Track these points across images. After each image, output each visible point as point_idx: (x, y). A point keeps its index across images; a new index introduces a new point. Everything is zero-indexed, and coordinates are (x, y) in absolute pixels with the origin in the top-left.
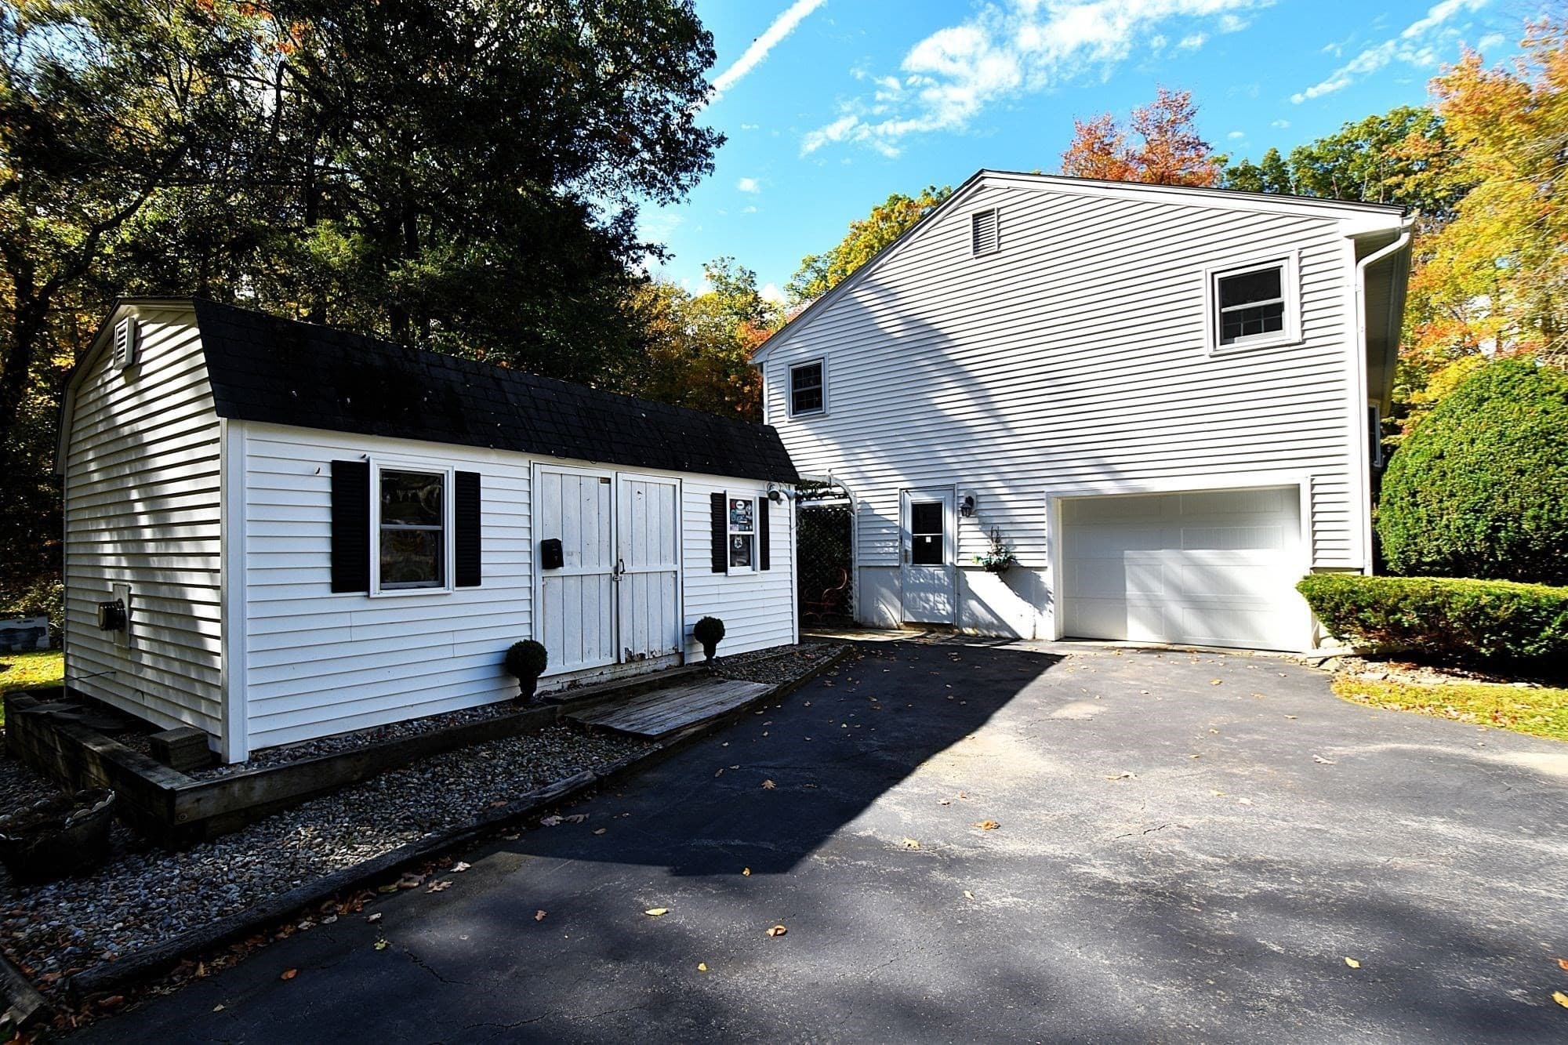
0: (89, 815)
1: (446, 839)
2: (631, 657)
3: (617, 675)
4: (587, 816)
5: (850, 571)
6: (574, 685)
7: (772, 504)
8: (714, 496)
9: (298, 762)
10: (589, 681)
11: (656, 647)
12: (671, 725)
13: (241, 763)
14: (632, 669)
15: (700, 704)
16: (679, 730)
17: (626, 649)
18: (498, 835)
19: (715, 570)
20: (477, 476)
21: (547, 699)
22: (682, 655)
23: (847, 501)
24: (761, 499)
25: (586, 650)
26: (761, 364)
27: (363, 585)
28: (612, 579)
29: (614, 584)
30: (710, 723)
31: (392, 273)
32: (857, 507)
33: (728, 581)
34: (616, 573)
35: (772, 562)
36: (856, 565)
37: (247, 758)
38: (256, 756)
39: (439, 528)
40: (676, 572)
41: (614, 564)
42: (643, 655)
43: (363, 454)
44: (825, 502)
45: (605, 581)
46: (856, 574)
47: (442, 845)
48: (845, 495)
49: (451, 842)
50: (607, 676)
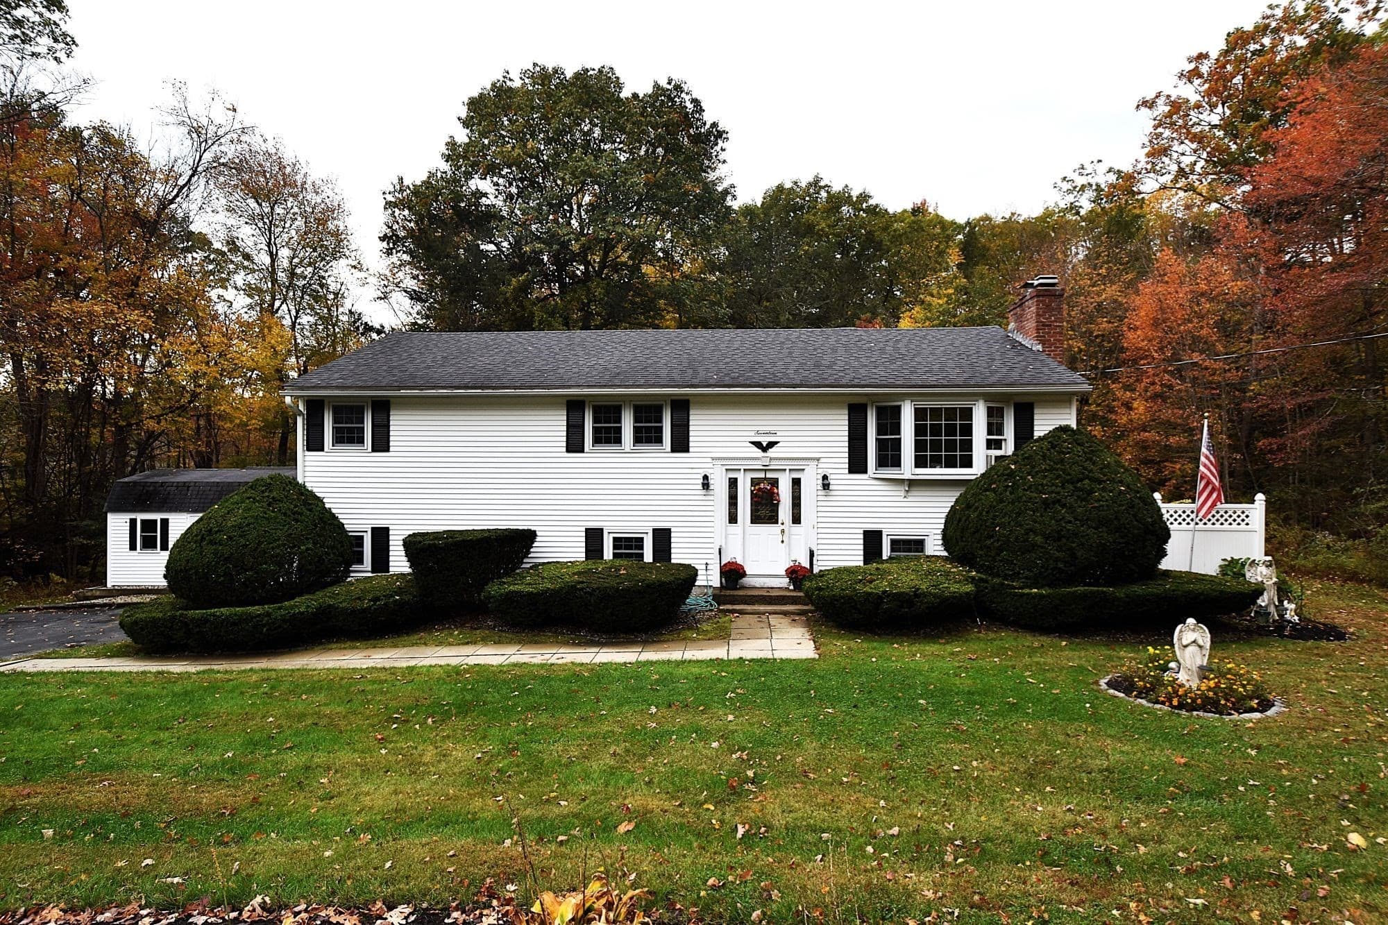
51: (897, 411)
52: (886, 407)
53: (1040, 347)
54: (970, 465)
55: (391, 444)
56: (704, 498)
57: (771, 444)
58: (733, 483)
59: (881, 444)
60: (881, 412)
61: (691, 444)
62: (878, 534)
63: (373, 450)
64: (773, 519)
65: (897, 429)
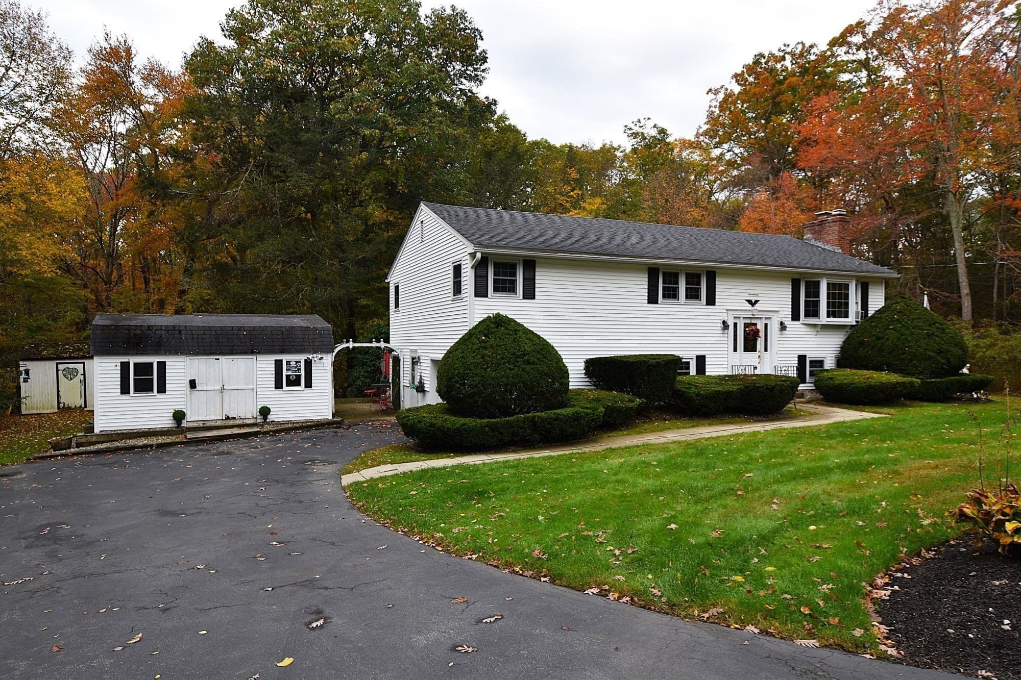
2: (228, 417)
6: (204, 424)
7: (313, 362)
8: (276, 361)
10: (210, 424)
11: (242, 415)
17: (226, 415)
19: (275, 388)
20: (165, 362)
21: (187, 428)
22: (256, 418)
24: (306, 360)
25: (208, 414)
27: (129, 392)
29: (221, 393)
32: (403, 357)
33: (282, 392)
34: (222, 390)
35: (313, 385)
36: (402, 384)
39: (151, 377)
40: (253, 389)
41: (221, 386)
42: (235, 418)
43: (128, 359)
45: (216, 392)
46: (402, 389)
50: (219, 423)
51: (817, 285)
52: (811, 281)
53: (840, 251)
54: (847, 316)
55: (536, 293)
56: (721, 335)
57: (757, 301)
58: (735, 324)
59: (807, 303)
60: (808, 284)
61: (717, 300)
62: (805, 356)
63: (524, 298)
64: (754, 349)
65: (817, 295)
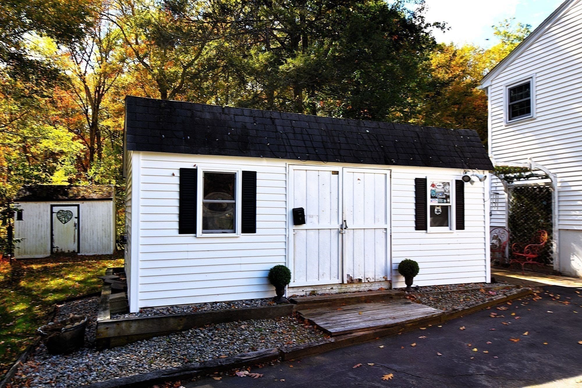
0: (71, 328)
1: (180, 372)
2: (352, 280)
3: (343, 290)
4: (262, 375)
5: (550, 232)
6: (313, 293)
7: (467, 185)
8: (417, 181)
9: (157, 316)
10: (323, 292)
11: (370, 275)
12: (348, 327)
13: (135, 313)
14: (354, 288)
15: (380, 316)
16: (351, 332)
17: (348, 275)
18: (211, 375)
19: (417, 228)
20: (255, 173)
21: (292, 300)
22: (390, 282)
23: (548, 180)
24: (457, 181)
25: (321, 274)
26: (487, 88)
27: (193, 230)
28: (339, 232)
29: (340, 235)
30: (378, 330)
31: (280, 67)
32: (557, 185)
33: (427, 236)
34: (342, 228)
35: (466, 224)
36: (556, 228)
37: (138, 311)
38: (143, 310)
39: (233, 201)
40: (386, 229)
41: (341, 223)
42: (360, 280)
43: (194, 164)
44: (531, 182)
45: (334, 233)
46: (555, 234)
47: (177, 374)
48: (547, 177)
49: (182, 373)
50: (336, 290)
